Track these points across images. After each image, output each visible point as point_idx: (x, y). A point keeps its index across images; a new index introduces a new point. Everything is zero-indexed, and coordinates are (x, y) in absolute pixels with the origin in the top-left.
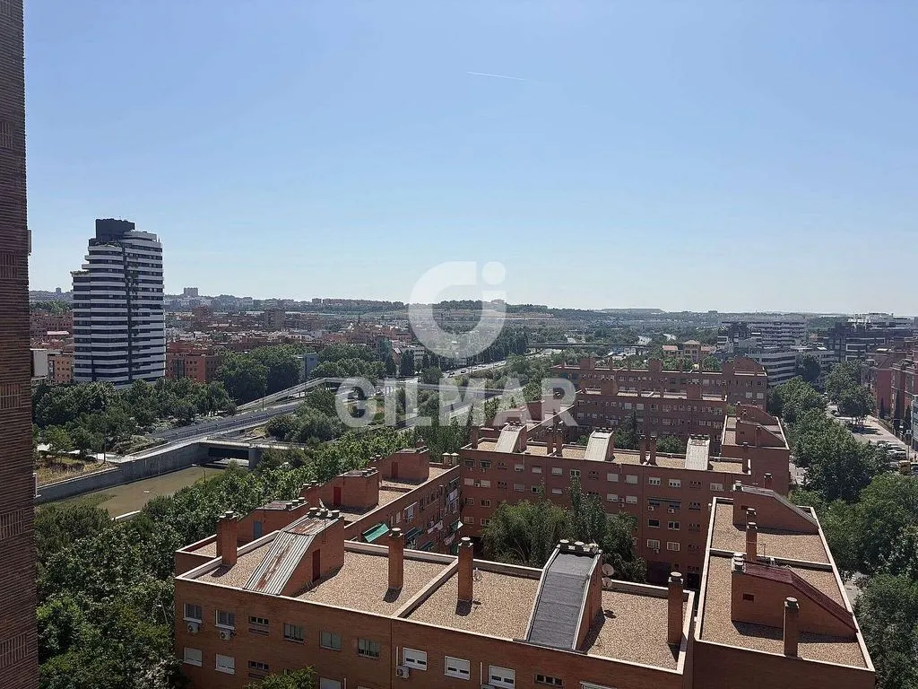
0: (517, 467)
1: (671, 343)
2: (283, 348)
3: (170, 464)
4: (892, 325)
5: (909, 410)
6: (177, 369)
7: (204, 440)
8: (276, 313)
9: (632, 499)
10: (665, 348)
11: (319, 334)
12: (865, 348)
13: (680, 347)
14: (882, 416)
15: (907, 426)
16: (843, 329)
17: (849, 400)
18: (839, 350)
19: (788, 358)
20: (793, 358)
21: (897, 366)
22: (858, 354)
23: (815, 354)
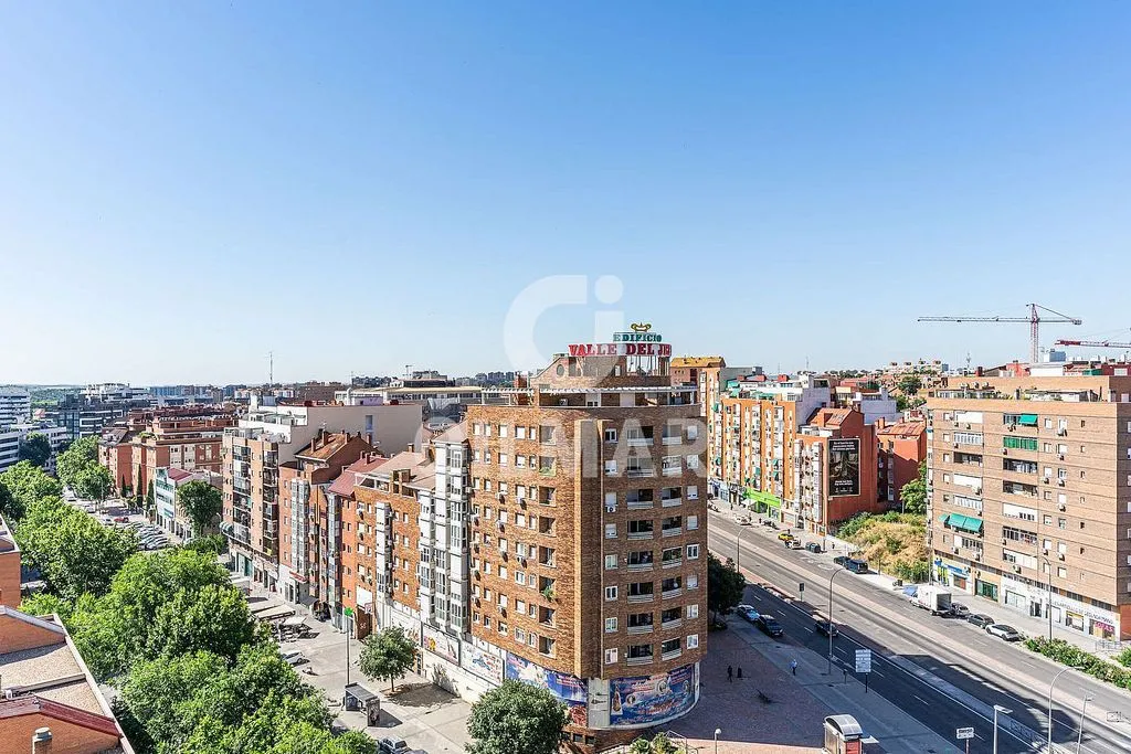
4: (129, 396)
5: (151, 484)
12: (101, 421)
14: (124, 495)
15: (150, 502)
16: (74, 401)
17: (88, 482)
18: (72, 426)
19: (8, 441)
20: (15, 439)
21: (136, 440)
22: (95, 429)
23: (42, 433)
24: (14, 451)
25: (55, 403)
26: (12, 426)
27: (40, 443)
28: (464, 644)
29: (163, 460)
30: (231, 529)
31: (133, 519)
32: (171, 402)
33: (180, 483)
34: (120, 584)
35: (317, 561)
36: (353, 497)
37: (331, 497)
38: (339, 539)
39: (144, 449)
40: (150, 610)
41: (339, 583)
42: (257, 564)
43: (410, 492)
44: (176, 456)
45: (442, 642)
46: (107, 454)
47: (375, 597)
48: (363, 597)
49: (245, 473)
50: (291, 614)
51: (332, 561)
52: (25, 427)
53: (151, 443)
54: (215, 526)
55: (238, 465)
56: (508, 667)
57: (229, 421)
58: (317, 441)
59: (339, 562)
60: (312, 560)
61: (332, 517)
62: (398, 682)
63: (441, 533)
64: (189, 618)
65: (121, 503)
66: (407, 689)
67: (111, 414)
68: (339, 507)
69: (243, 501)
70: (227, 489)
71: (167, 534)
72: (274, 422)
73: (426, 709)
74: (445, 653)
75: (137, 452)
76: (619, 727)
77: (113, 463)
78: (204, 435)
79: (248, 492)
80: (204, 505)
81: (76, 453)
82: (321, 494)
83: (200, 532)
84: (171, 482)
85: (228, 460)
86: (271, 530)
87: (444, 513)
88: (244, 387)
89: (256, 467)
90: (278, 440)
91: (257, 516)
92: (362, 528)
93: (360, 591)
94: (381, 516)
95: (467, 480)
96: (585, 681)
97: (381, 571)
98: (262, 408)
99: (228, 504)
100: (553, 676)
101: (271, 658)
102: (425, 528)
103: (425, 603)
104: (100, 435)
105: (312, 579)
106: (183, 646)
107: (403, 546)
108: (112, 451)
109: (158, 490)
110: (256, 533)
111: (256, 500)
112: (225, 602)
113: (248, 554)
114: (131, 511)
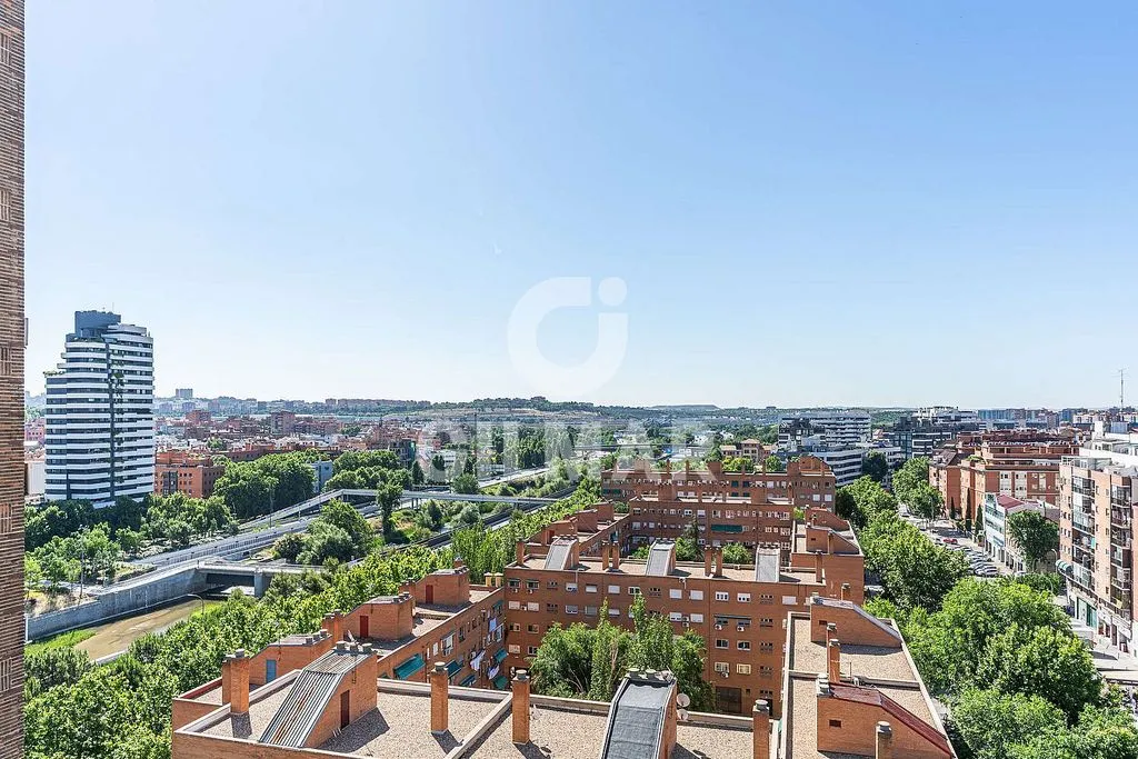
0: (569, 586)
1: (729, 443)
2: (293, 457)
3: (159, 595)
4: (958, 419)
5: (980, 510)
6: (170, 483)
7: (202, 565)
8: (286, 417)
9: (697, 618)
10: (723, 448)
11: (334, 438)
12: (932, 443)
13: (739, 446)
14: (953, 517)
15: (979, 527)
16: (908, 423)
17: (919, 500)
18: (905, 446)
19: (854, 457)
20: (859, 456)
21: (965, 463)
22: (926, 450)
23: (880, 451)
24: (858, 467)
25: (891, 424)
26: (857, 444)
27: (878, 459)
29: (993, 486)
30: (1070, 569)
31: (961, 541)
32: (1000, 426)
33: (1012, 511)
34: (951, 605)
39: (973, 472)
40: (981, 638)
42: (1102, 614)
44: (1005, 483)
46: (937, 475)
49: (1087, 507)
52: (866, 445)
53: (980, 467)
54: (1050, 563)
55: (1078, 499)
57: (1067, 448)
64: (1022, 657)
65: (950, 524)
67: (940, 437)
69: (1085, 540)
70: (1065, 524)
71: (996, 562)
72: (1126, 452)
75: (965, 475)
77: (943, 484)
78: (1037, 462)
79: (1092, 530)
80: (1038, 538)
81: (908, 472)
83: (1033, 567)
84: (1001, 509)
85: (1066, 491)
86: (1121, 577)
88: (1085, 411)
89: (1102, 503)
90: (1131, 474)
91: (1102, 559)
98: (1108, 436)
99: (1066, 541)
101: (1123, 730)
104: (931, 456)
106: (1014, 685)
108: (942, 472)
109: (986, 515)
110: (1102, 579)
111: (1101, 543)
112: (1064, 650)
113: (1091, 602)
114: (960, 534)
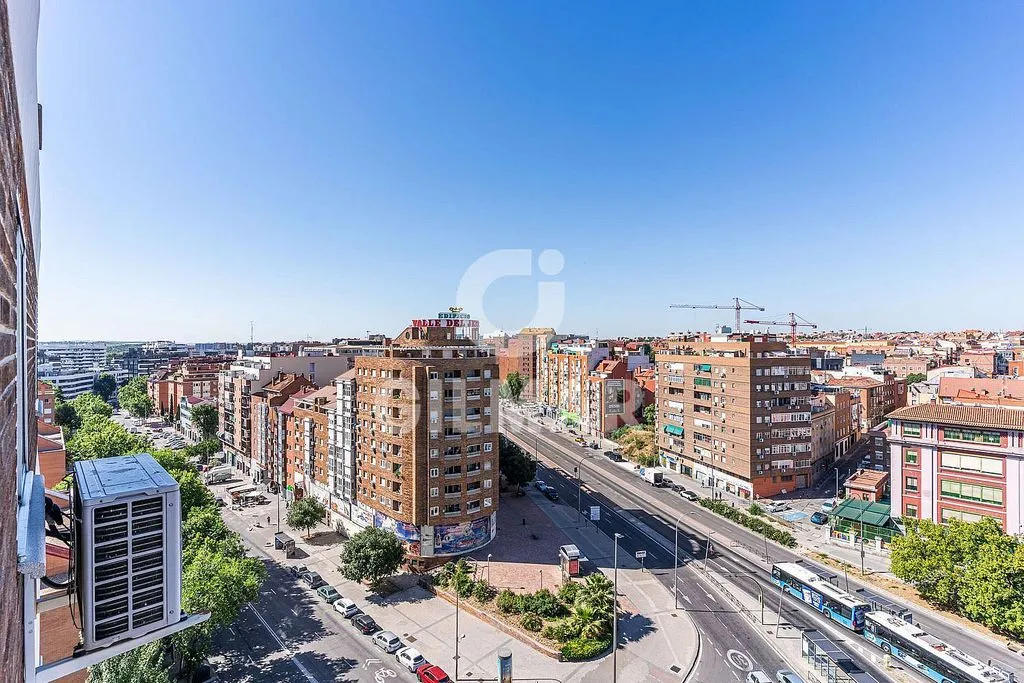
5: (179, 408)
12: (152, 366)
14: (162, 414)
15: (178, 419)
16: (135, 352)
17: (136, 406)
18: (132, 369)
19: (86, 378)
20: (91, 378)
21: (171, 378)
22: (148, 371)
23: (111, 373)
24: (89, 386)
25: (121, 353)
26: (90, 369)
27: (109, 380)
28: (353, 506)
29: (188, 392)
30: (223, 436)
31: (165, 430)
33: (196, 406)
35: (272, 455)
36: (292, 415)
37: (280, 414)
38: (284, 442)
39: (176, 384)
41: (284, 469)
42: (239, 458)
43: (324, 411)
44: (197, 389)
45: (341, 505)
46: (153, 387)
47: (304, 478)
48: (298, 477)
49: (232, 400)
50: (254, 490)
51: (280, 455)
52: (98, 369)
53: (180, 380)
54: (214, 434)
55: (227, 394)
56: (376, 520)
58: (276, 379)
59: (284, 456)
60: (270, 455)
61: (280, 427)
62: (313, 531)
63: (340, 436)
65: (160, 420)
66: (319, 535)
67: (160, 361)
68: (285, 421)
69: (230, 418)
70: (221, 410)
71: (187, 437)
72: (251, 367)
73: (328, 547)
74: (343, 512)
75: (171, 386)
76: (440, 555)
77: (157, 393)
79: (233, 411)
80: (208, 419)
81: (133, 386)
82: (274, 412)
83: (206, 437)
84: (189, 405)
85: (221, 391)
86: (246, 436)
87: (341, 424)
88: (235, 345)
89: (238, 395)
90: (252, 378)
91: (238, 427)
92: (298, 435)
93: (296, 474)
94: (307, 427)
95: (354, 403)
96: (419, 527)
97: (307, 461)
98: (245, 358)
99: (221, 420)
100: (400, 525)
102: (331, 434)
103: (331, 480)
105: (269, 467)
107: (320, 446)
108: (156, 385)
109: (182, 411)
110: (238, 437)
111: (237, 416)
113: (233, 452)
114: (166, 425)
